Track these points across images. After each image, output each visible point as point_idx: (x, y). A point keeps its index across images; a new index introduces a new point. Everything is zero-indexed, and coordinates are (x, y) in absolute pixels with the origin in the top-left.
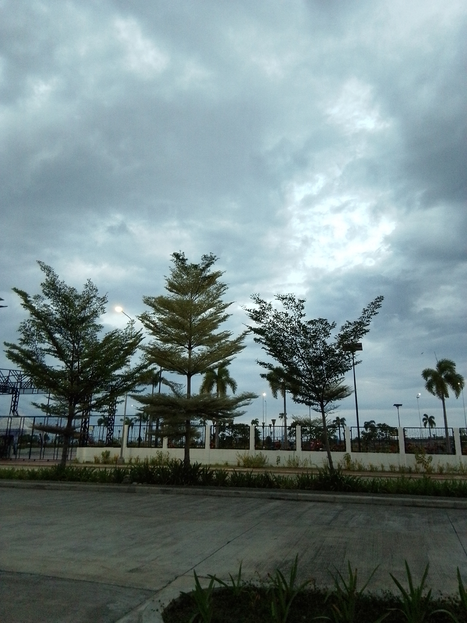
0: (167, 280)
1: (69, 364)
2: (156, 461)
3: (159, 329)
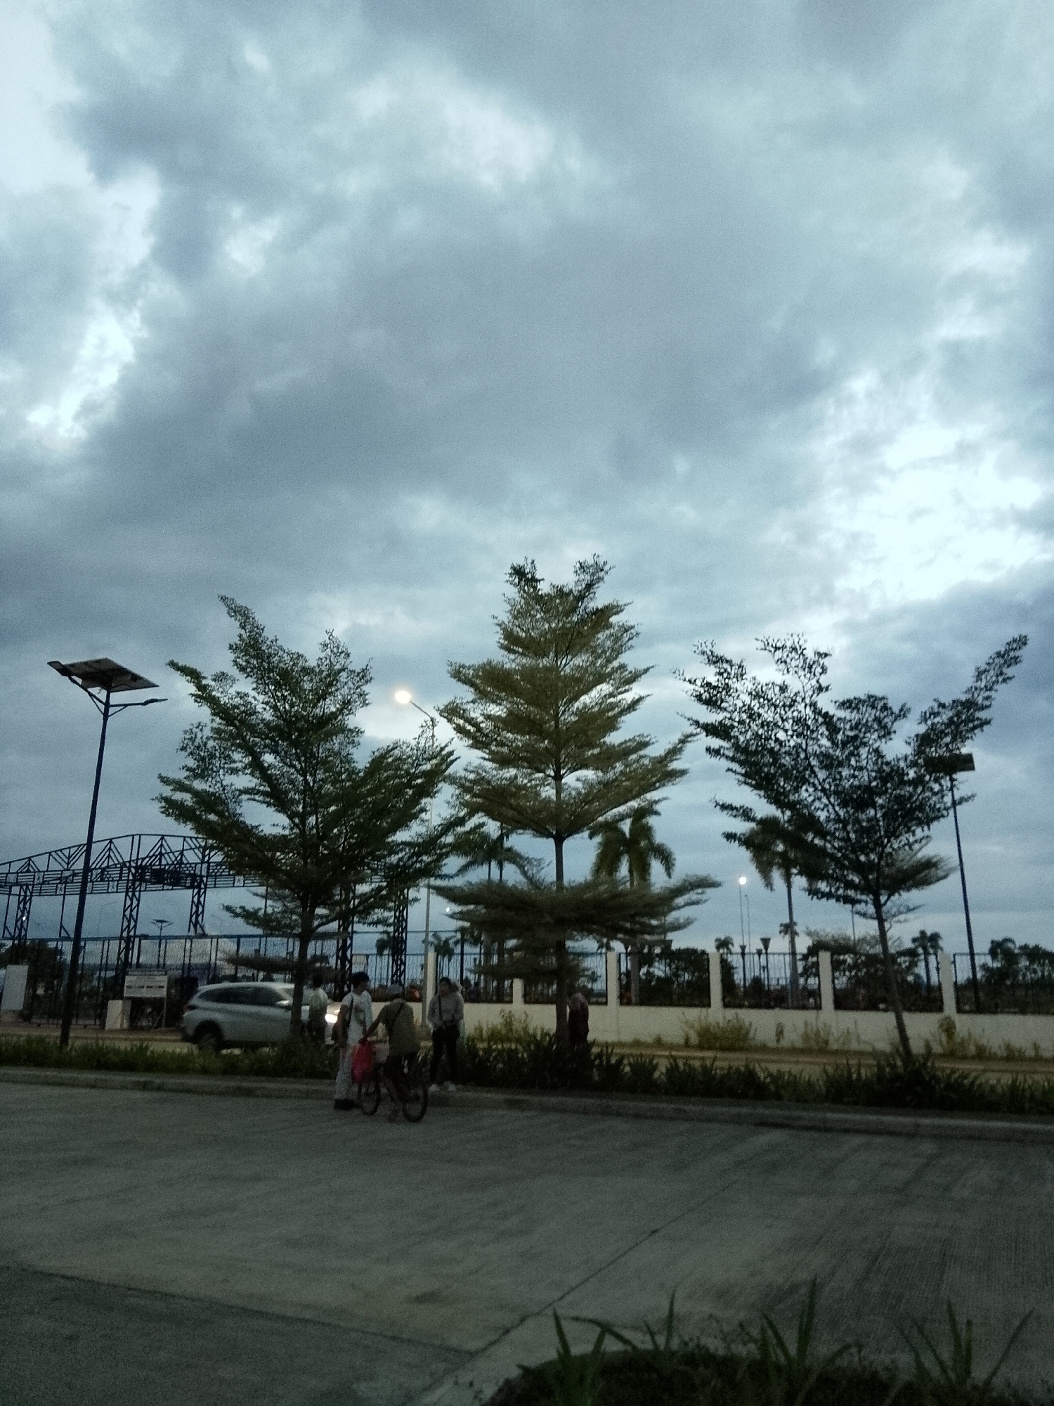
0: (500, 625)
1: (297, 821)
2: (500, 1032)
3: (487, 736)
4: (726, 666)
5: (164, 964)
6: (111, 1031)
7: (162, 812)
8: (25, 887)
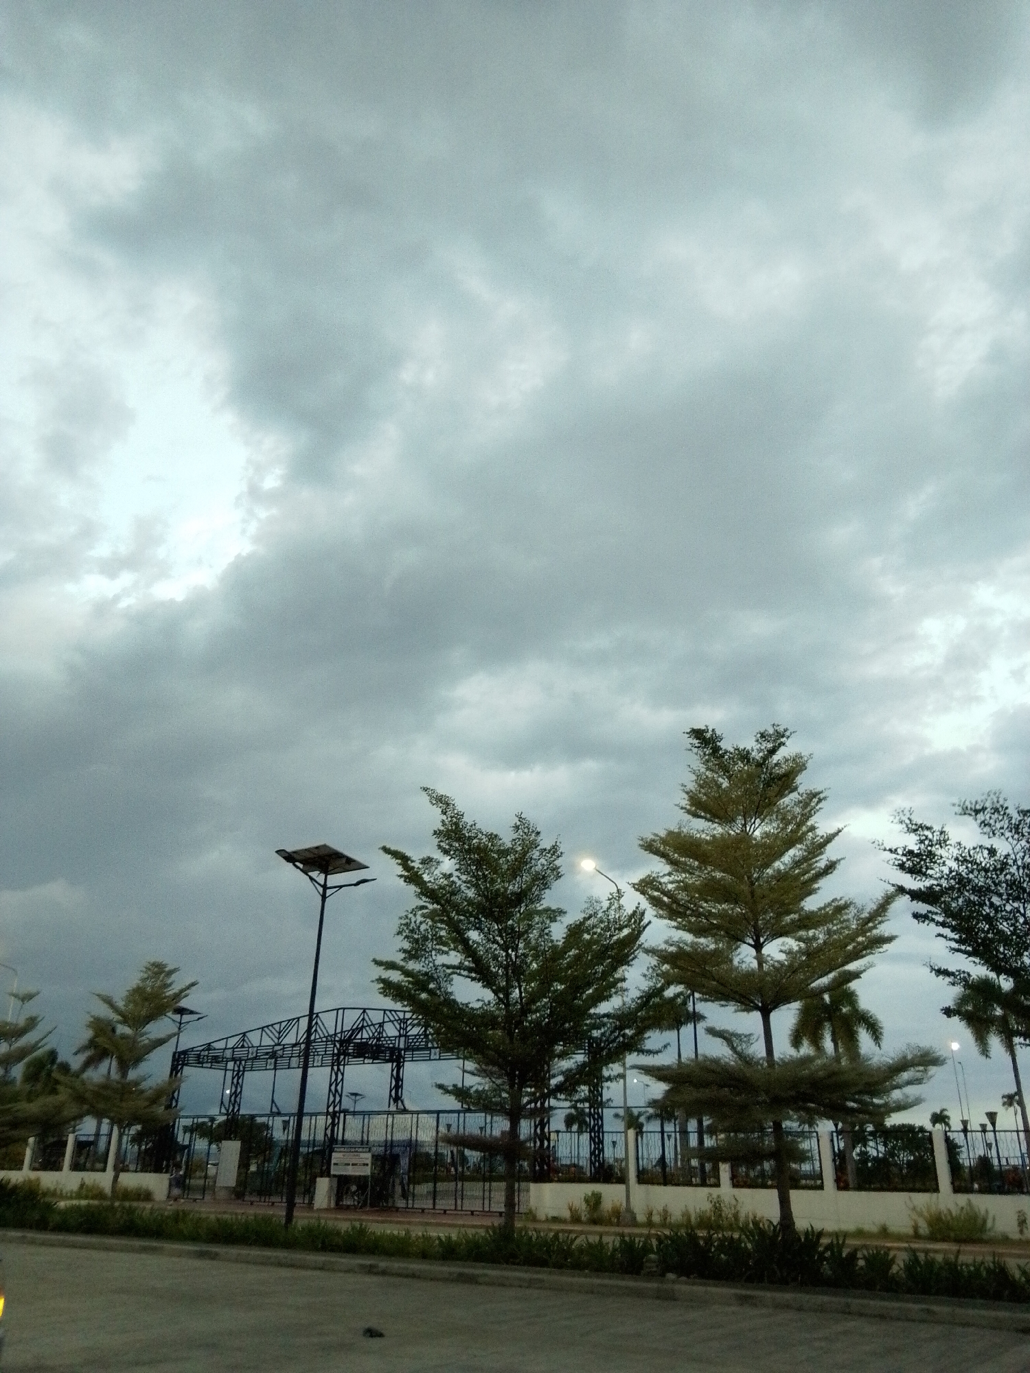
1: (502, 996)
2: (709, 1218)
3: (681, 906)
4: (927, 833)
5: (368, 1141)
6: (319, 1210)
7: (380, 993)
8: (238, 1062)
